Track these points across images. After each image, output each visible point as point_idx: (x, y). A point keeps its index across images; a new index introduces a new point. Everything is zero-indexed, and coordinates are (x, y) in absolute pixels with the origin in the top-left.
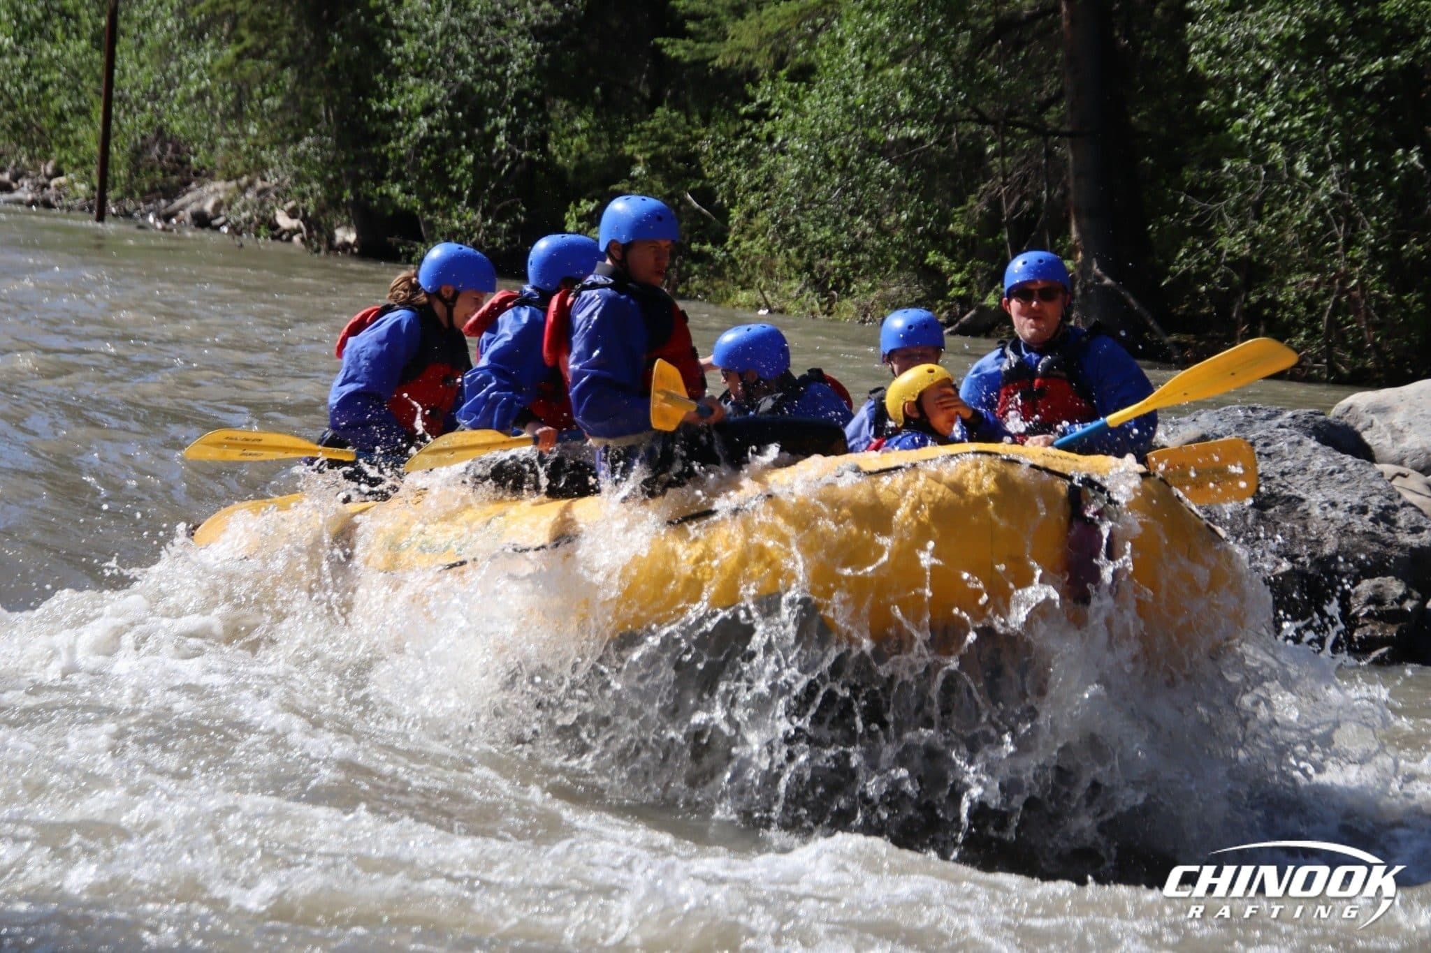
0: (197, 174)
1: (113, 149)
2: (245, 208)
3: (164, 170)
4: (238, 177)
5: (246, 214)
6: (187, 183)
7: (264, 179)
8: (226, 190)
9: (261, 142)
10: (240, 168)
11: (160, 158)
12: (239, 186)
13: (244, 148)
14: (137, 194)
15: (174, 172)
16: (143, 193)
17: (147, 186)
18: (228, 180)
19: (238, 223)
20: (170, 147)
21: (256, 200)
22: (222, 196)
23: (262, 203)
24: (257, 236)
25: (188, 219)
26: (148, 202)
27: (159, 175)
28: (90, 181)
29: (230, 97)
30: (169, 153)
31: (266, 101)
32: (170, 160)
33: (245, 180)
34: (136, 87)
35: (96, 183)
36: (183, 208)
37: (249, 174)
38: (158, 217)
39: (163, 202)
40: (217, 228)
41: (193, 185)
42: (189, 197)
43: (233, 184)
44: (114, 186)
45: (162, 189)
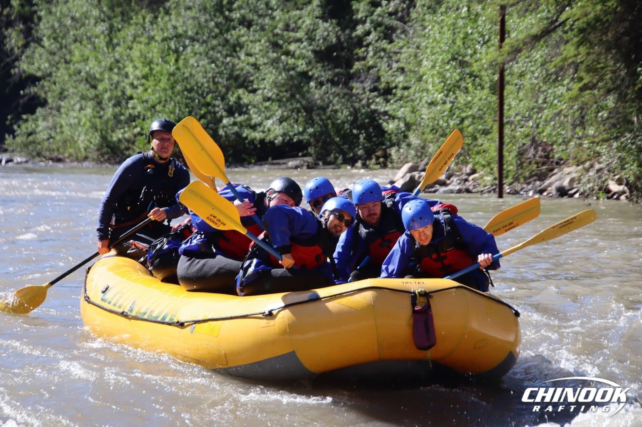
0: (557, 163)
1: (506, 154)
2: (589, 181)
3: (537, 163)
4: (583, 163)
5: (591, 185)
6: (552, 170)
7: (600, 163)
8: (576, 172)
9: (597, 140)
10: (585, 157)
11: (534, 156)
12: (584, 168)
13: (586, 146)
14: (522, 180)
15: (544, 164)
16: (525, 178)
17: (527, 174)
18: (578, 165)
19: (585, 191)
20: (540, 148)
21: (596, 176)
22: (574, 175)
23: (600, 177)
24: (598, 198)
25: (554, 192)
26: (529, 184)
27: (534, 167)
28: (492, 174)
29: (577, 114)
30: (540, 153)
31: (600, 114)
32: (541, 157)
33: (587, 164)
34: (517, 115)
35: (497, 175)
36: (550, 185)
37: (589, 160)
38: (536, 192)
39: (538, 183)
40: (572, 196)
41: (556, 171)
42: (553, 178)
43: (581, 167)
44: (507, 177)
45: (536, 175)
